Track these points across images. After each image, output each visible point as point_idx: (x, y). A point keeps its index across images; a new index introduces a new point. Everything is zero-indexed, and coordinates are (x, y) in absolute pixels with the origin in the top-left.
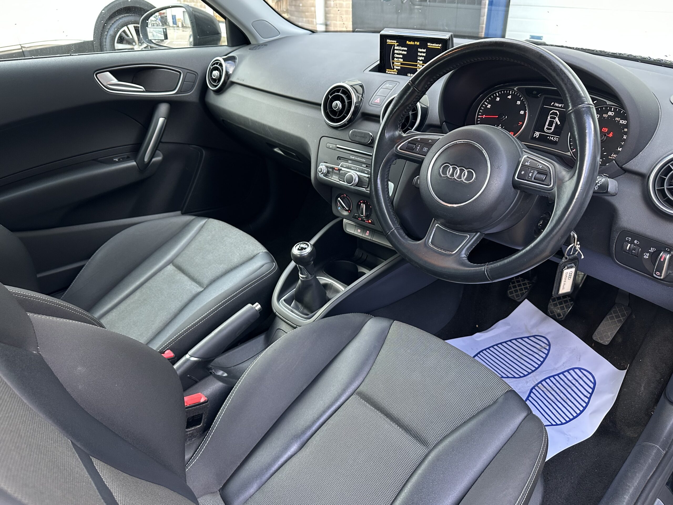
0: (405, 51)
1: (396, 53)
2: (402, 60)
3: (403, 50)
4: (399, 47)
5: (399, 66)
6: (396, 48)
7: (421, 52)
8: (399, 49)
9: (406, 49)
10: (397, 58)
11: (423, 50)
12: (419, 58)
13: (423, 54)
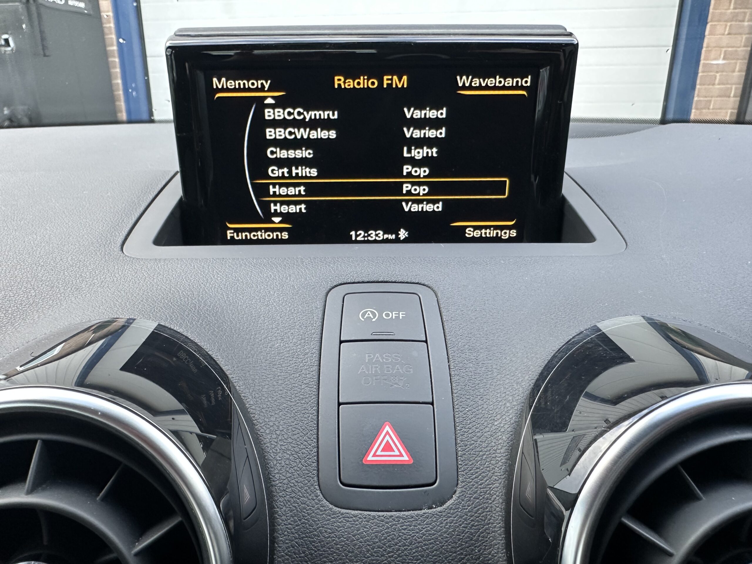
0: (326, 124)
1: (276, 143)
3: (314, 124)
4: (289, 109)
5: (296, 203)
6: (269, 114)
7: (420, 124)
8: (289, 118)
9: (332, 115)
10: (280, 163)
11: (432, 114)
12: (409, 151)
13: (431, 133)
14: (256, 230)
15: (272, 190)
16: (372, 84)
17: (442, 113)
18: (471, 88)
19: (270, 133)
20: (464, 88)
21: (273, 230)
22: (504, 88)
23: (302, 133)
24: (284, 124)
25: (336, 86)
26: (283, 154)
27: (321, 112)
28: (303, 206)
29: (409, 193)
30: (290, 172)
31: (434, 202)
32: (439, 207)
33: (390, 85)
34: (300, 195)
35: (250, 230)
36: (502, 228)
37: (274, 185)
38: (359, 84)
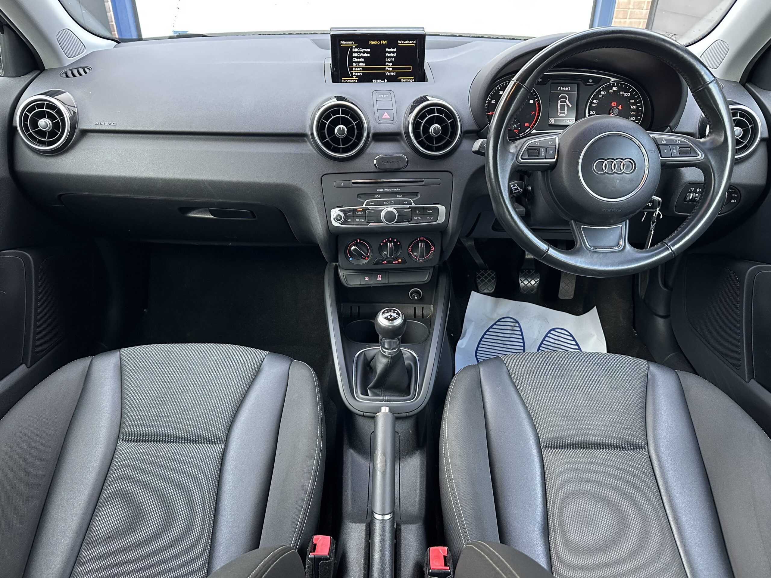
0: (367, 53)
1: (355, 57)
2: (364, 64)
3: (364, 52)
4: (359, 49)
5: (359, 72)
6: (354, 50)
7: (390, 52)
8: (359, 51)
9: (369, 50)
10: (356, 62)
12: (387, 59)
13: (393, 55)
14: (349, 80)
15: (353, 69)
16: (379, 43)
17: (395, 50)
20: (400, 44)
21: (353, 80)
22: (409, 44)
23: (361, 55)
24: (357, 52)
26: (357, 60)
27: (366, 50)
28: (361, 73)
29: (387, 70)
30: (358, 64)
31: (393, 72)
32: (395, 74)
33: (382, 43)
36: (410, 79)
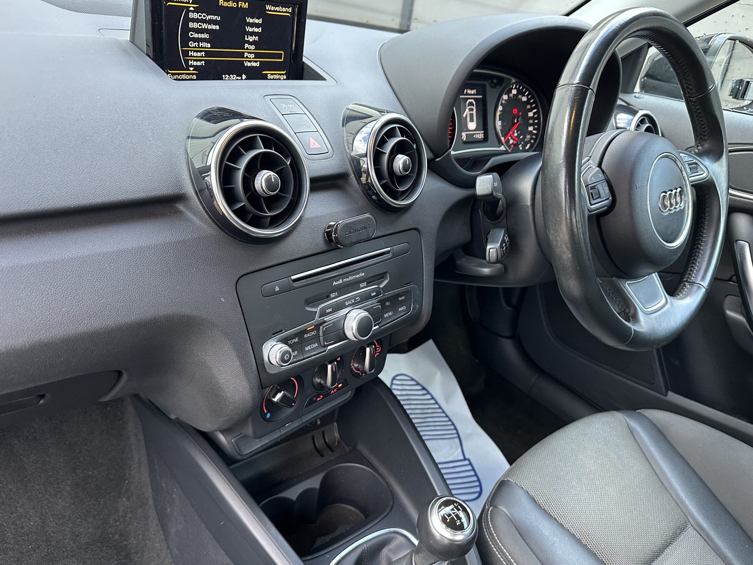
1: (193, 30)
2: (209, 45)
3: (210, 22)
4: (200, 14)
5: (200, 60)
6: (191, 15)
7: (253, 25)
8: (200, 18)
9: (219, 19)
10: (195, 40)
11: (257, 21)
12: (247, 38)
13: (256, 30)
14: (181, 74)
15: (190, 53)
16: (234, 5)
17: (260, 21)
18: (271, 11)
19: (191, 25)
20: (268, 10)
21: (189, 74)
22: (282, 12)
23: (205, 26)
24: (197, 21)
25: (220, 5)
26: (196, 36)
27: (213, 16)
28: (203, 62)
29: (247, 57)
30: (199, 45)
31: (256, 62)
32: (258, 64)
33: (241, 6)
34: (202, 57)
35: (179, 74)
36: (280, 74)
37: (191, 51)
38: (229, 4)
